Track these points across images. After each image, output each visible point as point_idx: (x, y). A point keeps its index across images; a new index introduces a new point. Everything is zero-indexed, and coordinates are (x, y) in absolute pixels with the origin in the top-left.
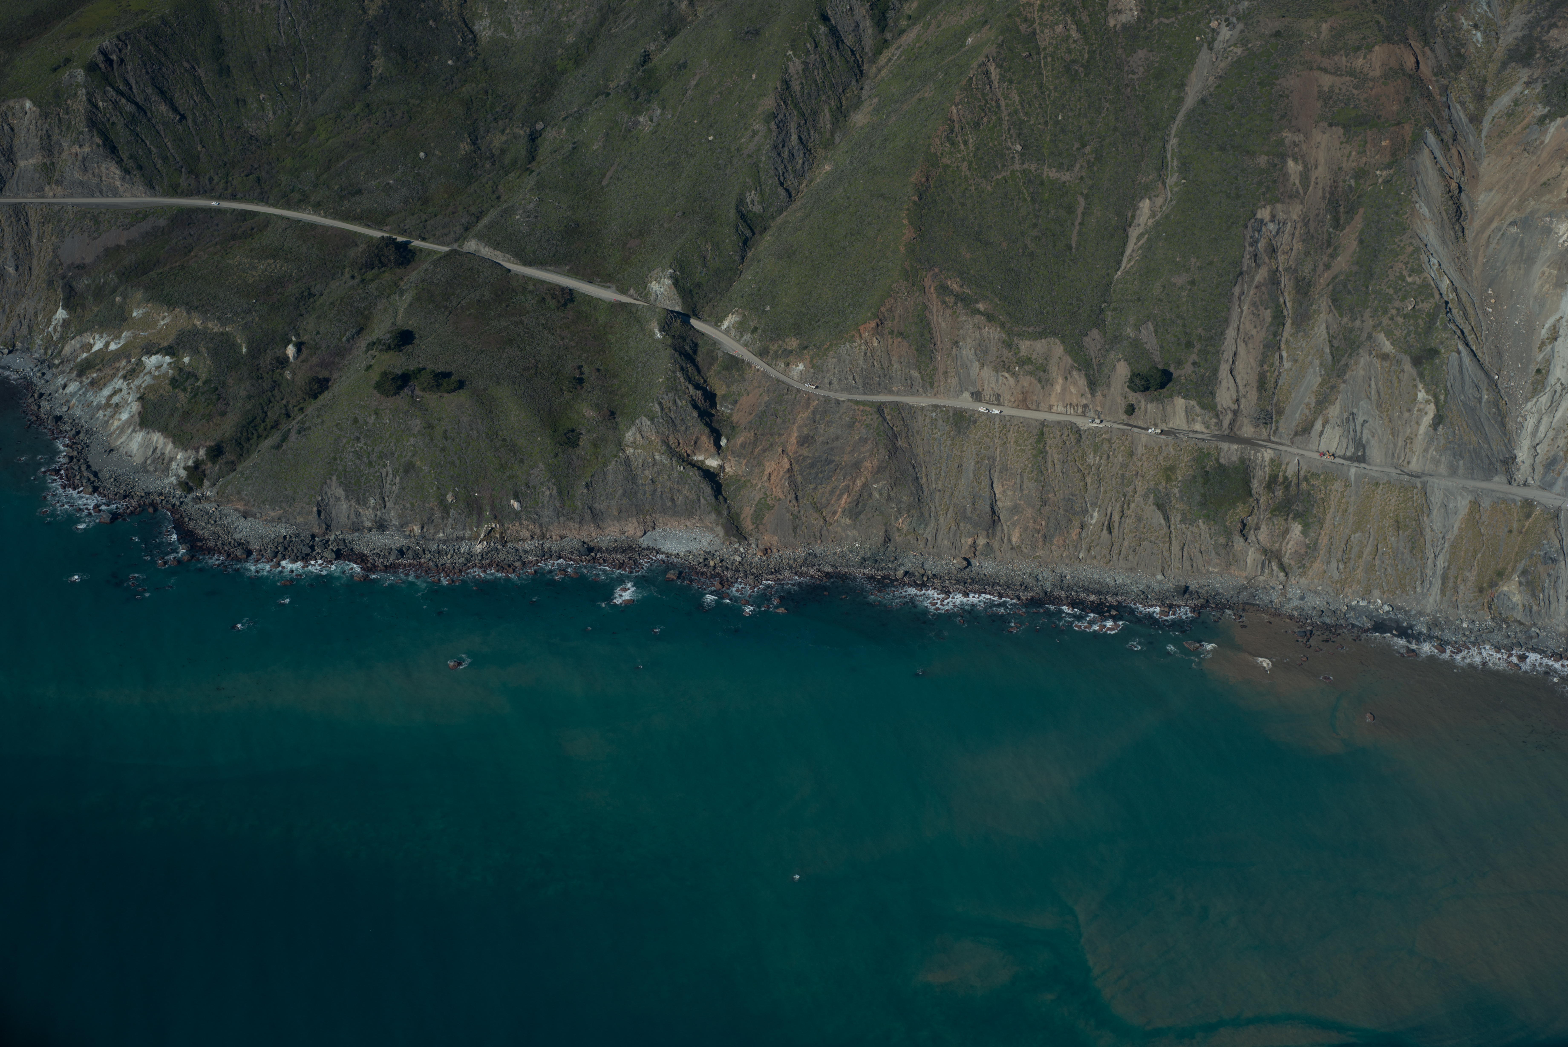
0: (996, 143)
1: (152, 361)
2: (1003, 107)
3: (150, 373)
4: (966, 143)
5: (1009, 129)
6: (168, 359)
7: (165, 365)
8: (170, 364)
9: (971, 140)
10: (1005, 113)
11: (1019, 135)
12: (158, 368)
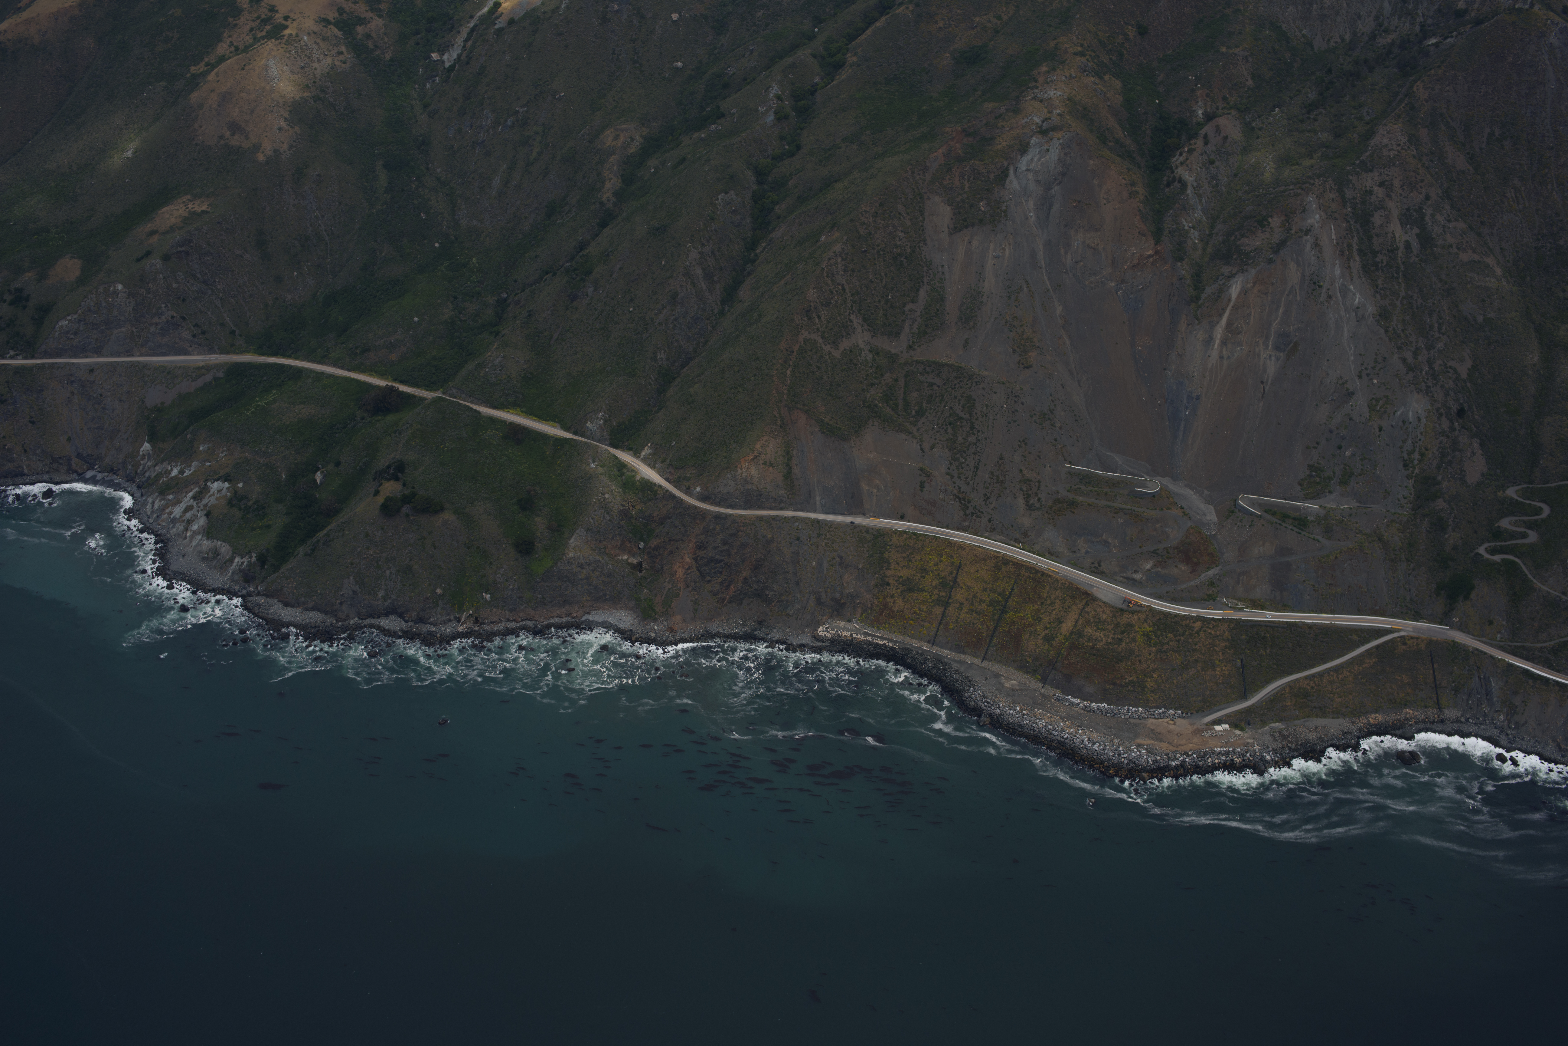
0: (842, 317)
1: (215, 486)
2: (847, 291)
3: (213, 494)
4: (819, 317)
5: (852, 306)
6: (227, 485)
7: (225, 489)
8: (228, 488)
9: (823, 316)
10: (849, 294)
11: (860, 310)
12: (219, 491)
